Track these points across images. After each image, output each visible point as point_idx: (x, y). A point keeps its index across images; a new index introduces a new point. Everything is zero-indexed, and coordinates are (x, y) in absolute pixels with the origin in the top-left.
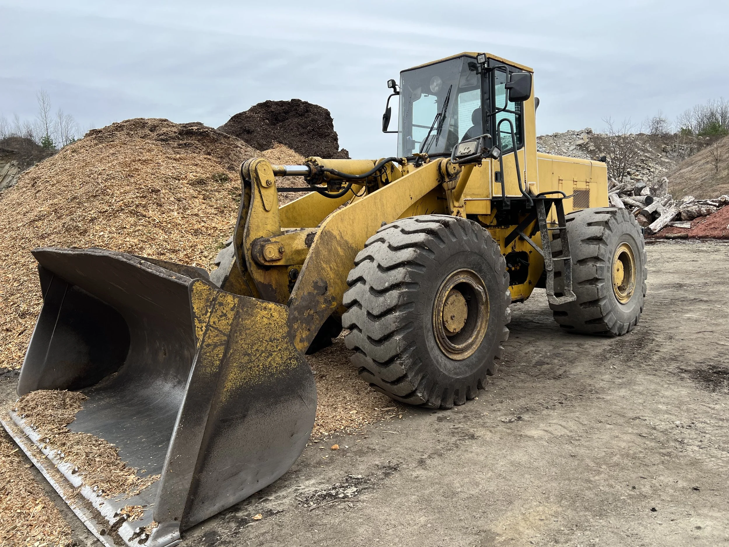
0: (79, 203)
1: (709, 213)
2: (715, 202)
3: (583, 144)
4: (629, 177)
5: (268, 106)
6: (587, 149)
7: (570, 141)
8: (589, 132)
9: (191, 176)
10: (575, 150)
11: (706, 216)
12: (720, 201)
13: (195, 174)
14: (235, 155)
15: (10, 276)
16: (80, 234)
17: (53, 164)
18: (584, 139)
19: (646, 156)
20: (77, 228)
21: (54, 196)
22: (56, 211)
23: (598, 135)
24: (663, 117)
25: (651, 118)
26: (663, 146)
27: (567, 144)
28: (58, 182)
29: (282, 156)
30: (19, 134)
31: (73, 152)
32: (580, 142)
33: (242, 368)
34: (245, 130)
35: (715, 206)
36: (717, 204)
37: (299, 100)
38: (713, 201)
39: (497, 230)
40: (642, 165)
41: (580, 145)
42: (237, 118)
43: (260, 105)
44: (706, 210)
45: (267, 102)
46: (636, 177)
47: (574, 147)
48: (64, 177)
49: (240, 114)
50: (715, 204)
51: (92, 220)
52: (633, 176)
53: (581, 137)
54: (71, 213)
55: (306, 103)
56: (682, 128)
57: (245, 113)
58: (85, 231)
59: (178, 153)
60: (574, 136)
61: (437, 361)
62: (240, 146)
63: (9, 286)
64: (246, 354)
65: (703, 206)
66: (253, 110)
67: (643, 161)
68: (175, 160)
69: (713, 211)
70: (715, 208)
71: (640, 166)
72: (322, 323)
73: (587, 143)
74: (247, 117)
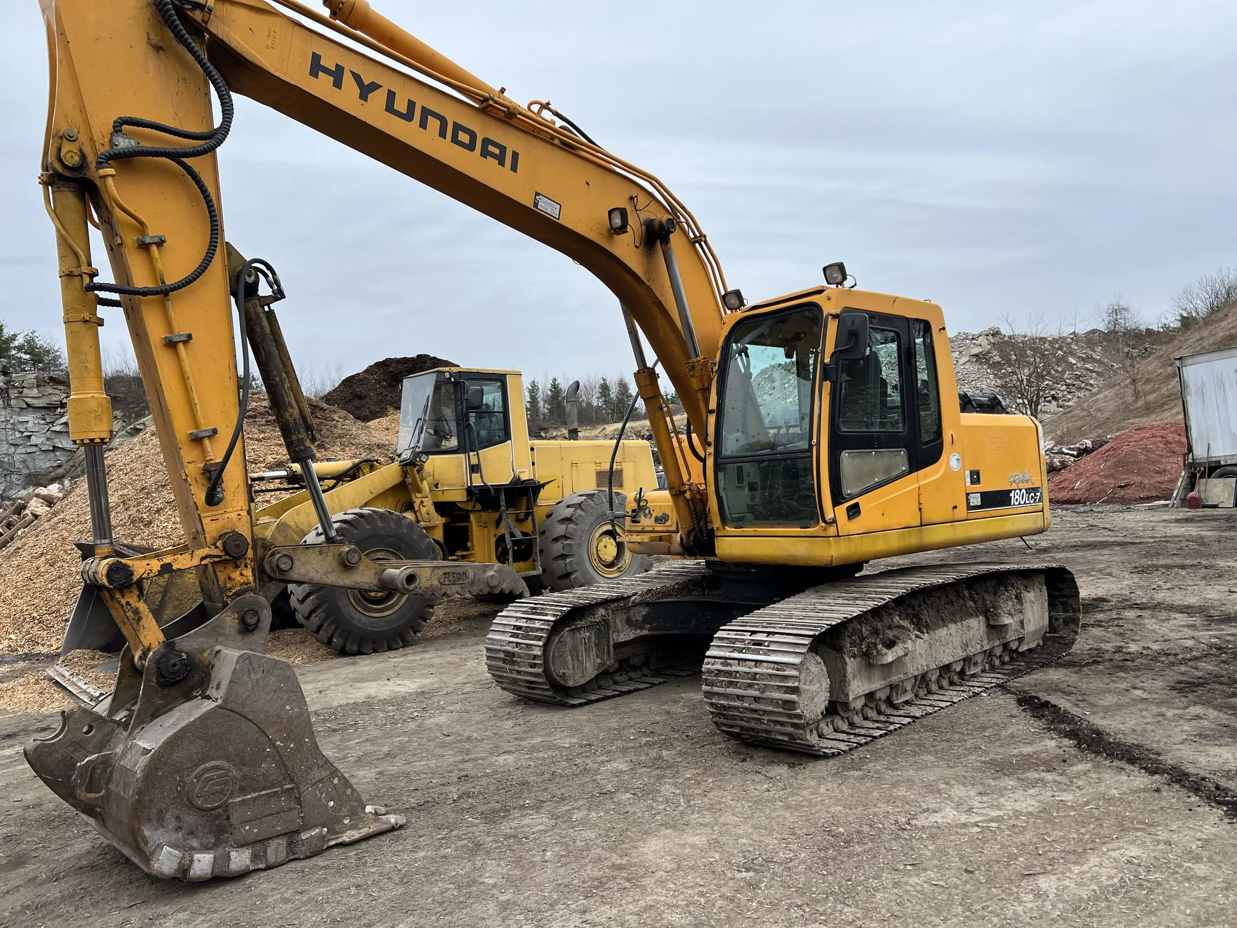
0: (147, 494)
1: (1064, 465)
2: (1073, 449)
3: (981, 353)
4: (1054, 403)
5: (387, 366)
6: (988, 360)
7: (961, 349)
8: (996, 333)
9: (270, 459)
10: (969, 364)
11: (1060, 470)
12: (1079, 449)
13: (274, 456)
14: (328, 430)
15: (73, 569)
16: (145, 526)
17: (131, 449)
18: (984, 344)
19: (1087, 369)
20: (142, 520)
21: (125, 486)
22: (124, 503)
23: (1010, 337)
24: (1123, 303)
25: (1104, 306)
26: (1126, 350)
27: (956, 354)
28: (131, 470)
29: (393, 425)
30: (127, 371)
31: (152, 435)
32: (977, 350)
33: (175, 607)
34: (356, 396)
35: (1072, 455)
36: (1075, 453)
37: (426, 356)
38: (1070, 449)
39: (483, 514)
40: (1077, 383)
41: (976, 355)
42: (349, 382)
43: (378, 364)
44: (1060, 462)
45: (387, 360)
46: (1066, 404)
47: (968, 359)
48: (138, 465)
49: (353, 377)
50: (1071, 452)
51: (158, 511)
52: (1060, 402)
53: (977, 342)
54: (139, 504)
55: (435, 358)
56: (1181, 316)
57: (358, 374)
58: (150, 522)
59: (264, 432)
60: (968, 341)
61: (351, 617)
62: (337, 419)
63: (71, 579)
64: (177, 600)
65: (1057, 456)
66: (369, 370)
67: (1078, 377)
68: (257, 440)
69: (1070, 463)
70: (1072, 459)
71: (1074, 385)
72: (278, 592)
73: (989, 352)
74: (360, 380)
